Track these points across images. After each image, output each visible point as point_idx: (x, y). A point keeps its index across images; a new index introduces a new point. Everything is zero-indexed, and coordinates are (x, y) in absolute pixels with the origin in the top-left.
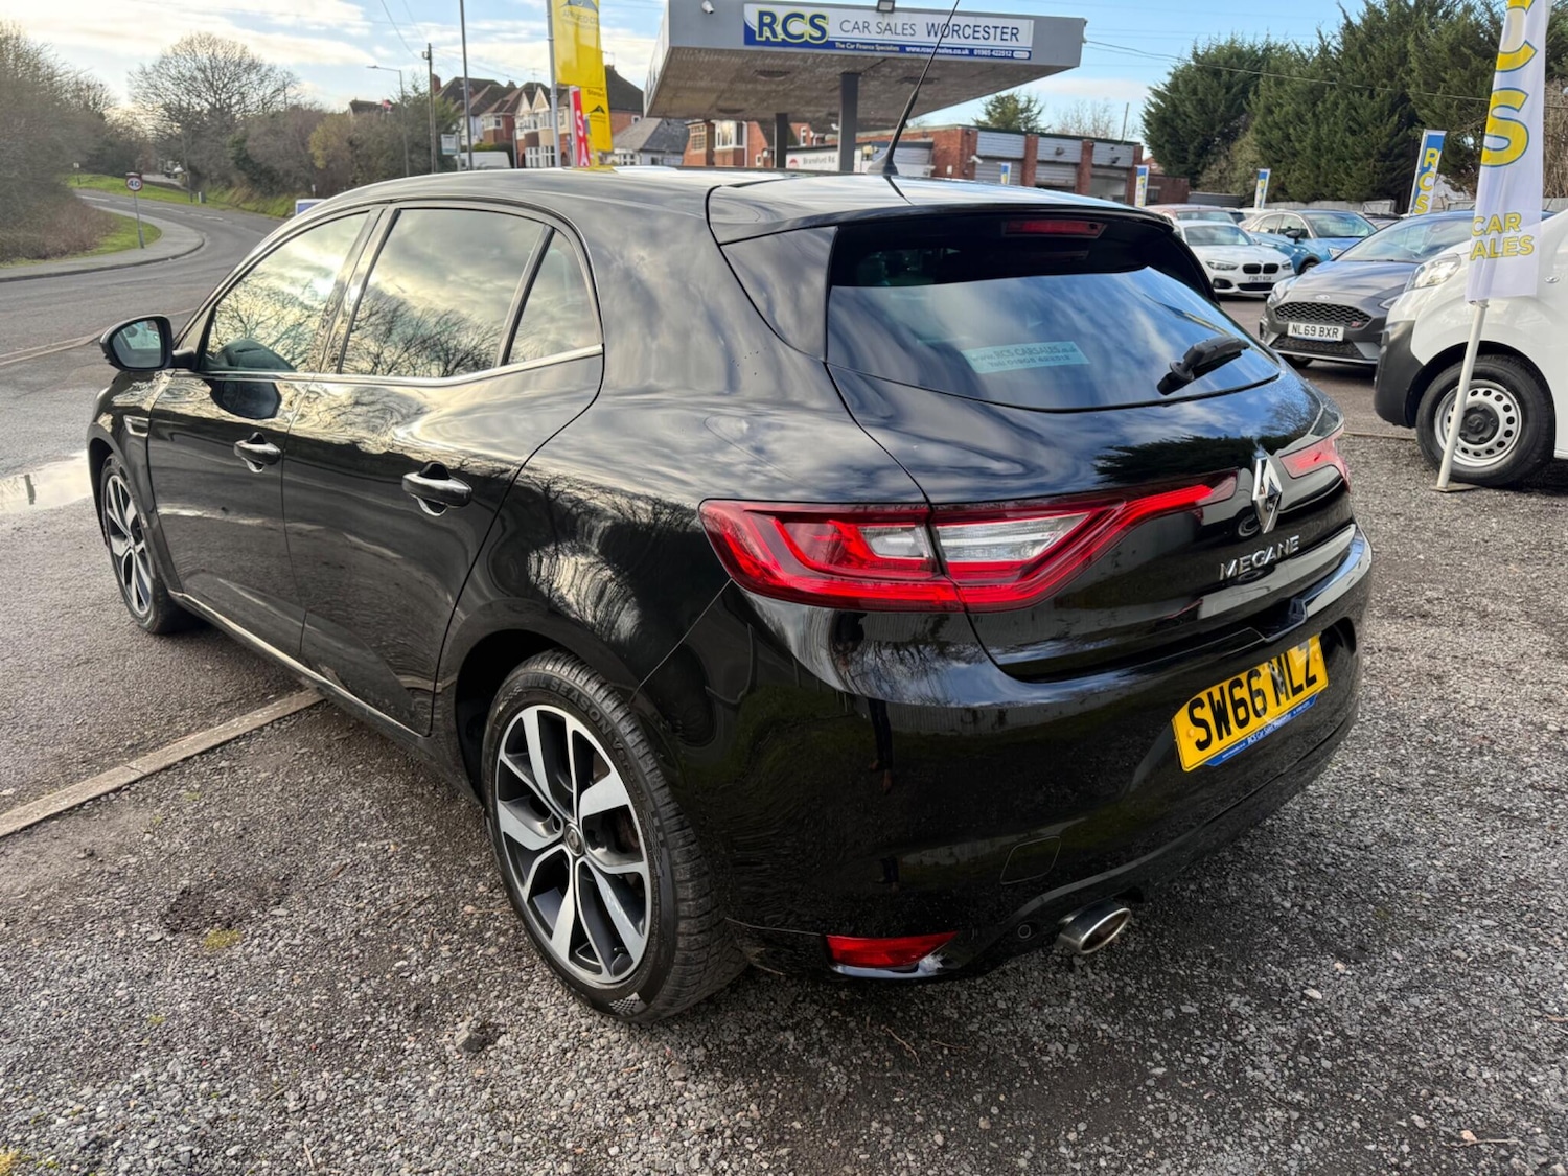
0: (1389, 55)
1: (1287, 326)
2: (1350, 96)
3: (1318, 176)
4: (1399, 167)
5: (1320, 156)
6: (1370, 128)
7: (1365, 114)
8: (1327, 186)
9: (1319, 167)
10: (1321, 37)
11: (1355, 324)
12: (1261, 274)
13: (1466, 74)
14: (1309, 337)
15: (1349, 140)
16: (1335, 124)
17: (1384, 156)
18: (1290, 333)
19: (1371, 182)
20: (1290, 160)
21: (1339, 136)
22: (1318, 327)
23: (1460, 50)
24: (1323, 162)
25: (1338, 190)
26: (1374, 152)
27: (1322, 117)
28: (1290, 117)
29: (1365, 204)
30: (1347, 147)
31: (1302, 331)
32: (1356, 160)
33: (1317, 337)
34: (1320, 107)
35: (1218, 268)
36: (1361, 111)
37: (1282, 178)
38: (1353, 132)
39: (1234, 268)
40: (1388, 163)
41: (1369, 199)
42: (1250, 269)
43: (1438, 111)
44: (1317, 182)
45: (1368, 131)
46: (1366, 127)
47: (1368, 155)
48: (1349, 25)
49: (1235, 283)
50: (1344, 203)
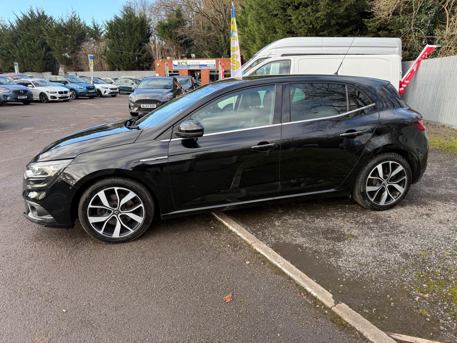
0: (36, 31)
1: (140, 106)
2: (27, 41)
3: (24, 65)
4: (49, 63)
5: (23, 59)
6: (37, 51)
7: (34, 47)
8: (28, 68)
9: (24, 62)
10: (10, 22)
11: (158, 103)
12: (64, 94)
13: (62, 38)
14: (147, 107)
15: (32, 54)
16: (25, 49)
17: (44, 59)
18: (142, 107)
19: (43, 67)
20: (12, 60)
21: (28, 53)
22: (149, 105)
23: (58, 31)
24: (25, 61)
25: (32, 69)
26: (41, 58)
27: (20, 47)
28: (8, 46)
29: (42, 73)
30: (32, 57)
31: (145, 106)
32: (36, 60)
33: (149, 107)
34: (18, 44)
35: (51, 93)
36: (33, 46)
37: (11, 65)
38: (32, 52)
39: (56, 93)
40: (46, 61)
41: (43, 72)
42: (61, 93)
43: (57, 47)
44: (25, 67)
45: (37, 52)
46: (36, 51)
47: (39, 59)
48: (19, 20)
49: (57, 97)
50: (36, 73)
